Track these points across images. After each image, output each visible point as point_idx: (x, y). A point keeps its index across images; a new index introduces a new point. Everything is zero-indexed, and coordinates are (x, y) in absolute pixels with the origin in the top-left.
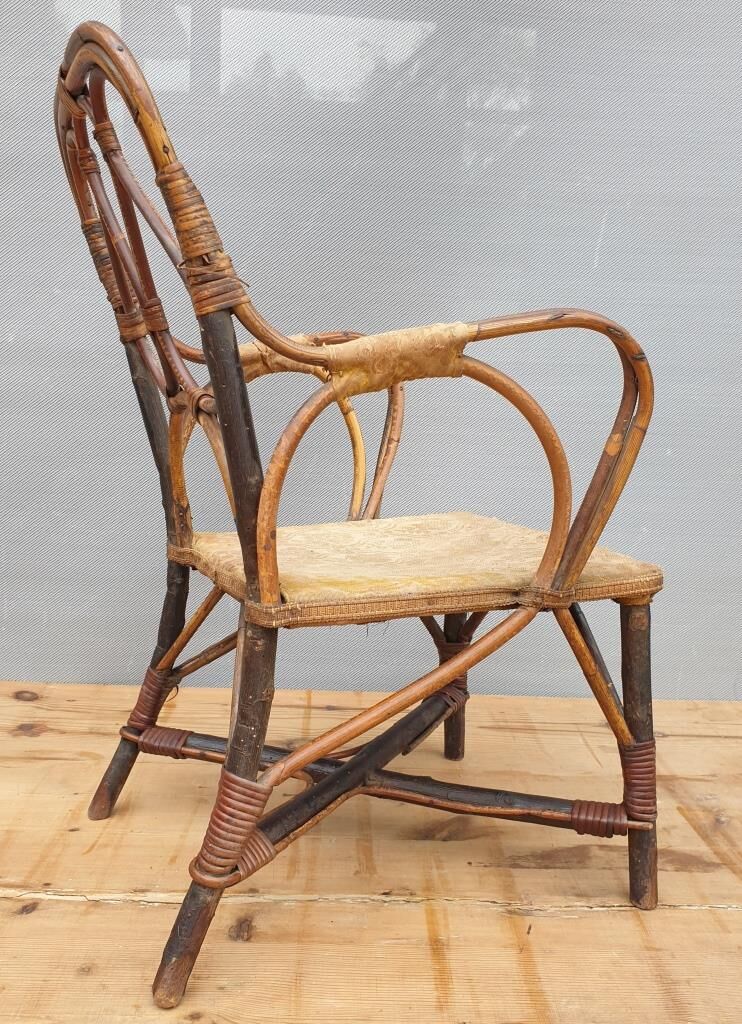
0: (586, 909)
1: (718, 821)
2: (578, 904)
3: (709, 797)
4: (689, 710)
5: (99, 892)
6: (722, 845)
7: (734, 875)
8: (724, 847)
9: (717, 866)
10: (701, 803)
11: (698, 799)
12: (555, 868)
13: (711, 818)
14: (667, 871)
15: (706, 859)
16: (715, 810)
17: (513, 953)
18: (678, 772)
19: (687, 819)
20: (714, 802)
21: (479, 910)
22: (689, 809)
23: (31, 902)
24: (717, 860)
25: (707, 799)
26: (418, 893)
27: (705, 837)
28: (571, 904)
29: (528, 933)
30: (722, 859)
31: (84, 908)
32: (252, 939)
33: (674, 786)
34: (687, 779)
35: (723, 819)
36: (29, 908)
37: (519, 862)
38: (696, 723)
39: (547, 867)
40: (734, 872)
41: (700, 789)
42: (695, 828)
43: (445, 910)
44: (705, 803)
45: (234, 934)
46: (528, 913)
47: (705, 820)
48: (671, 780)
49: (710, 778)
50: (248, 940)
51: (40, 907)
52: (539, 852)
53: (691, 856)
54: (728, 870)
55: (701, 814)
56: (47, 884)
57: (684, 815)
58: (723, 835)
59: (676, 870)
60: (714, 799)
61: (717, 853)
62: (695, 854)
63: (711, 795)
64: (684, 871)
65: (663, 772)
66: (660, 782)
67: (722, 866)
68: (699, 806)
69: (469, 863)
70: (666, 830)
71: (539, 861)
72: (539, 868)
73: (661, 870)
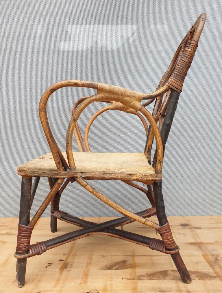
1: (216, 259)
4: (210, 219)
6: (217, 268)
7: (220, 281)
8: (218, 270)
9: (215, 277)
10: (211, 253)
12: (154, 280)
13: (214, 258)
14: (196, 280)
15: (211, 275)
16: (216, 255)
18: (204, 241)
19: (205, 259)
20: (215, 252)
22: (206, 255)
24: (215, 275)
25: (213, 251)
27: (211, 266)
30: (217, 275)
33: (202, 246)
34: (207, 244)
35: (218, 259)
37: (142, 278)
38: (212, 223)
39: (151, 280)
40: (220, 279)
41: (211, 247)
42: (208, 262)
44: (212, 253)
47: (212, 259)
48: (200, 244)
49: (215, 243)
52: (149, 273)
53: (206, 274)
55: (210, 257)
57: (205, 258)
58: (218, 264)
59: (199, 280)
60: (216, 251)
61: (215, 272)
62: (208, 273)
63: (215, 249)
64: (201, 280)
65: (199, 241)
66: (197, 245)
67: (217, 277)
68: (210, 254)
69: (123, 279)
70: (197, 263)
71: (148, 277)
72: (148, 280)
73: (194, 280)
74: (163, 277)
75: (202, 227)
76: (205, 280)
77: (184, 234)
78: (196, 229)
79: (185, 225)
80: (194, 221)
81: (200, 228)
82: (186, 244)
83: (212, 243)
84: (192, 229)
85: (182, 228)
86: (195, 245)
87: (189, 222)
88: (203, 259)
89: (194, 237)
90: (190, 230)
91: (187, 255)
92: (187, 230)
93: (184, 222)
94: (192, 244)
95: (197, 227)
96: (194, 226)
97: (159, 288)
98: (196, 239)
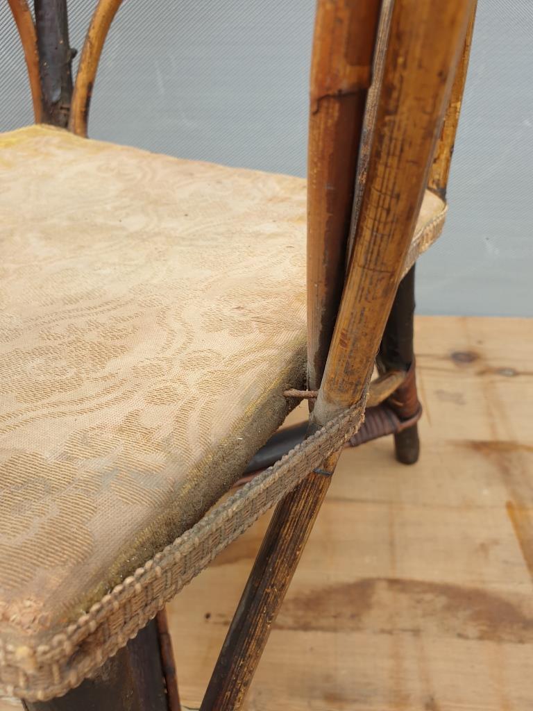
15: (526, 613)
22: (522, 507)
33: (510, 461)
34: (529, 449)
48: (506, 451)
57: (513, 519)
59: (481, 638)
62: (514, 601)
64: (490, 638)
65: (503, 436)
69: (208, 616)
70: (484, 548)
71: (300, 613)
72: (295, 629)
73: (460, 636)
74: (353, 616)
75: (520, 368)
76: (500, 640)
77: (458, 399)
78: (497, 378)
79: (465, 358)
80: (498, 350)
81: (516, 374)
82: (457, 444)
84: (486, 379)
85: (453, 371)
86: (487, 455)
87: (480, 342)
88: (506, 530)
89: (490, 415)
90: (479, 380)
91: (454, 504)
92: (467, 382)
93: (462, 345)
94: (479, 447)
95: (504, 370)
96: (495, 364)
97: (328, 678)
98: (493, 427)
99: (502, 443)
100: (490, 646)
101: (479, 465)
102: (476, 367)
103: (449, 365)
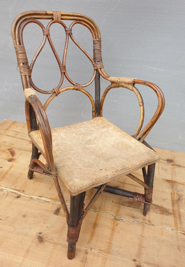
0: (133, 222)
1: (179, 199)
2: (131, 220)
3: (181, 191)
5: (33, 195)
6: (176, 207)
7: (173, 218)
8: (176, 208)
9: (170, 214)
11: (178, 191)
12: (131, 207)
13: (178, 198)
14: (158, 213)
15: (169, 211)
16: (180, 195)
17: (111, 230)
19: (172, 197)
20: (181, 193)
21: (108, 217)
22: (174, 194)
23: (19, 195)
24: (172, 212)
25: (180, 191)
26: (97, 209)
27: (173, 204)
28: (130, 219)
29: (116, 226)
31: (28, 199)
32: (58, 215)
33: (174, 185)
34: (179, 183)
35: (181, 199)
36: (19, 197)
37: (124, 203)
39: (130, 206)
40: (174, 217)
41: (180, 187)
42: (172, 201)
43: (101, 215)
45: (55, 212)
46: (119, 220)
50: (57, 215)
51: (21, 197)
53: (166, 210)
54: (173, 216)
55: (176, 196)
56: (24, 191)
58: (178, 204)
59: (160, 214)
60: (182, 191)
61: (173, 210)
62: (168, 209)
63: (182, 190)
64: (162, 214)
65: (174, 180)
66: (171, 183)
67: (172, 214)
68: (177, 193)
69: (113, 202)
70: (164, 200)
71: (129, 204)
72: (128, 206)
73: (156, 213)
74: (138, 206)
75: (182, 165)
76: (163, 215)
77: (166, 170)
78: (176, 167)
79: (170, 161)
80: (178, 160)
81: (181, 166)
82: (164, 180)
83: (183, 183)
84: (173, 167)
85: (166, 164)
86: (169, 183)
87: (174, 158)
88: (169, 197)
89: (172, 175)
90: (172, 167)
91: (160, 191)
92: (169, 167)
93: (170, 158)
94: (168, 181)
95: (178, 165)
96: (176, 163)
97: (133, 214)
98: (172, 177)
99: (173, 181)
100: (161, 215)
101: (167, 184)
102: (172, 163)
103: (166, 162)
